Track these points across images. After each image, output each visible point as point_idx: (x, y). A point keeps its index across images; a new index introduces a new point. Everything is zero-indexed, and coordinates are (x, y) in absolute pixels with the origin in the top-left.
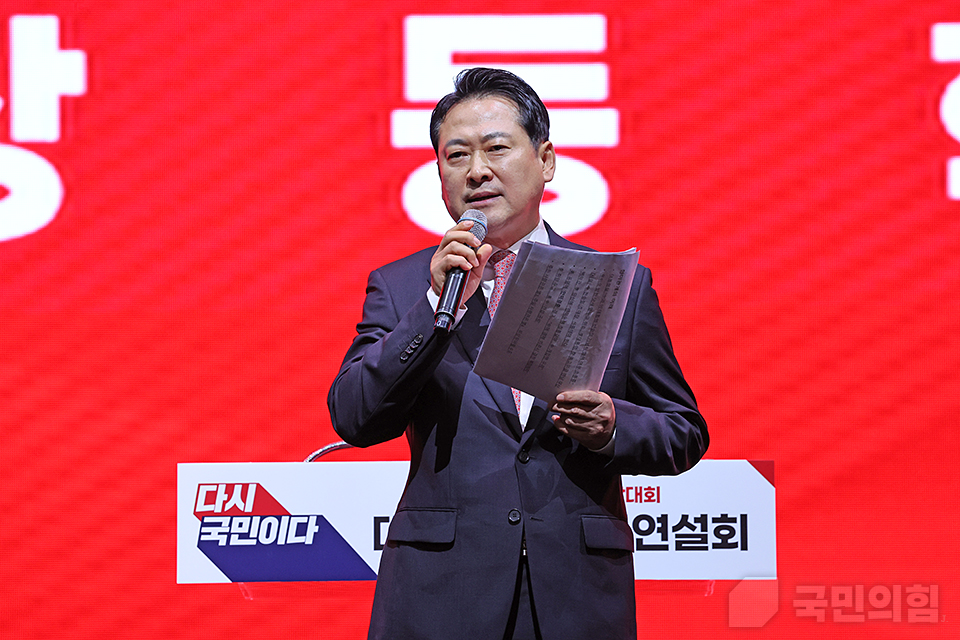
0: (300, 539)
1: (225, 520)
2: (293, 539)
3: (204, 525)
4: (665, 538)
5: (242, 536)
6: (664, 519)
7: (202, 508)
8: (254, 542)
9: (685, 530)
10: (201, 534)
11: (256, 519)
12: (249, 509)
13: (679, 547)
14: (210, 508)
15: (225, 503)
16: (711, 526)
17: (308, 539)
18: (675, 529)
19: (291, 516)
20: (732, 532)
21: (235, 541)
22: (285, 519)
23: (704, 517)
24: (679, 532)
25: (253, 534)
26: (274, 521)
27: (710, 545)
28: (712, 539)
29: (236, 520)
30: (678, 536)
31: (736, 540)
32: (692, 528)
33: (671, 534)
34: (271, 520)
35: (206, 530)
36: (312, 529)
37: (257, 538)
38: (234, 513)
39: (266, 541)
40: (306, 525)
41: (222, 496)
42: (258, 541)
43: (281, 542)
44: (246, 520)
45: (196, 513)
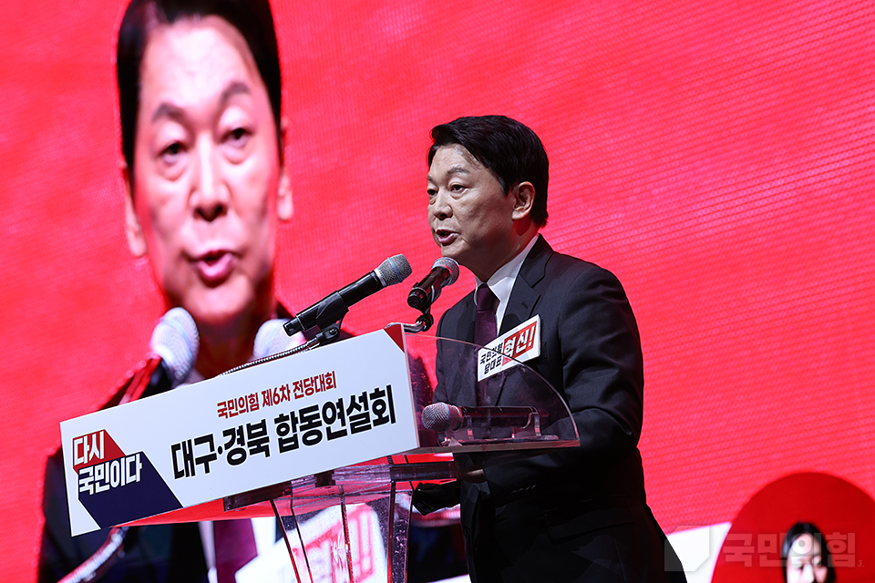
0: (133, 478)
4: (343, 424)
5: (102, 483)
6: (340, 403)
9: (355, 412)
10: (80, 486)
11: (107, 464)
13: (354, 431)
14: (81, 460)
15: (89, 452)
16: (371, 403)
17: (137, 478)
18: (349, 411)
19: (126, 457)
20: (383, 409)
21: (99, 489)
22: (123, 460)
23: (365, 394)
24: (351, 415)
25: (107, 481)
26: (117, 464)
27: (372, 423)
28: (373, 417)
29: (97, 468)
30: (351, 419)
31: (387, 413)
32: (359, 408)
33: (347, 418)
34: (115, 463)
35: (82, 482)
36: (139, 466)
37: (109, 483)
38: (95, 462)
39: (115, 485)
40: (135, 462)
41: (86, 448)
42: (111, 486)
43: (123, 484)
44: (102, 467)
45: (74, 468)
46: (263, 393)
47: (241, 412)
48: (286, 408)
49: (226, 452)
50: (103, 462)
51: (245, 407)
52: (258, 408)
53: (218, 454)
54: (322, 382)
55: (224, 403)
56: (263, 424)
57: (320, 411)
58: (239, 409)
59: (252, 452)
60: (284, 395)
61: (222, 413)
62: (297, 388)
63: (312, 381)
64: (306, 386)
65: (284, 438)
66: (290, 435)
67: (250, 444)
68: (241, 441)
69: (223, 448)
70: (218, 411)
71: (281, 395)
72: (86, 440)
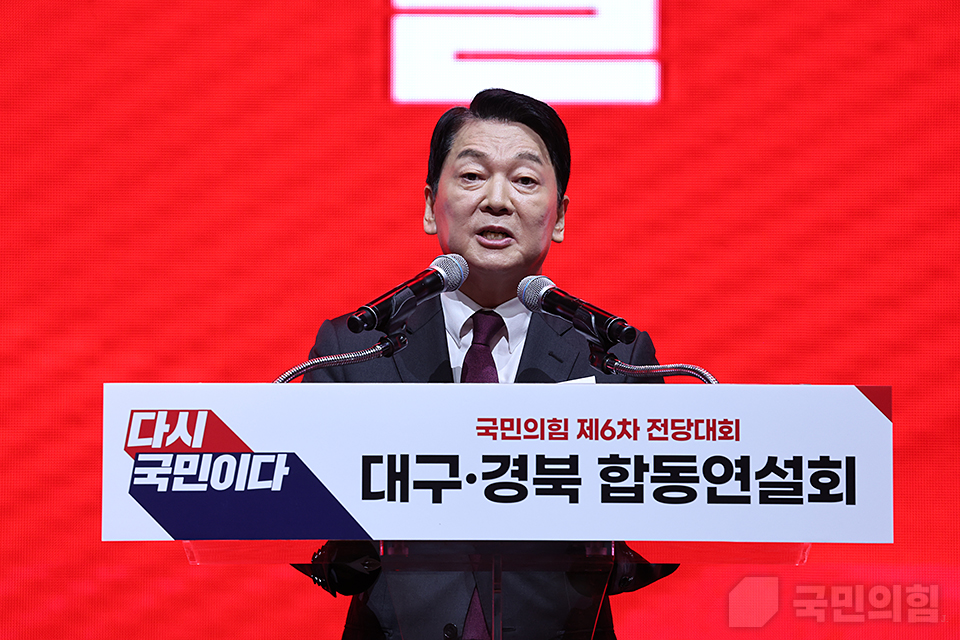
0: (265, 485)
1: (167, 459)
2: (255, 484)
3: (138, 464)
4: (744, 489)
5: (189, 479)
6: (744, 462)
7: (135, 442)
8: (204, 488)
9: (773, 477)
10: (134, 476)
11: (207, 458)
12: (198, 443)
13: (764, 499)
14: (146, 442)
15: (166, 435)
16: (808, 472)
17: (276, 484)
18: (759, 475)
19: (253, 454)
20: (835, 481)
21: (179, 486)
22: (245, 458)
23: (799, 458)
24: (762, 480)
25: (203, 477)
26: (231, 460)
27: (804, 497)
28: (808, 489)
29: (181, 459)
30: (762, 485)
31: (841, 488)
32: (783, 474)
33: (754, 483)
34: (226, 458)
35: (139, 471)
36: (281, 470)
37: (208, 482)
38: (179, 448)
39: (217, 485)
40: (274, 464)
41: (161, 427)
42: (209, 486)
43: (240, 487)
44: (194, 459)
45: (127, 449)
46: (582, 422)
47: (527, 436)
48: (625, 448)
49: (482, 484)
50: (200, 452)
51: (538, 432)
52: (566, 438)
53: (465, 483)
54: (711, 429)
55: (495, 421)
56: (573, 461)
57: (699, 465)
58: (524, 432)
59: (539, 492)
60: (624, 431)
61: (486, 432)
62: (655, 427)
63: (690, 424)
64: (673, 427)
65: (612, 485)
66: (630, 482)
67: (536, 481)
68: (522, 474)
69: (479, 477)
70: (478, 428)
71: (619, 429)
72: (163, 416)
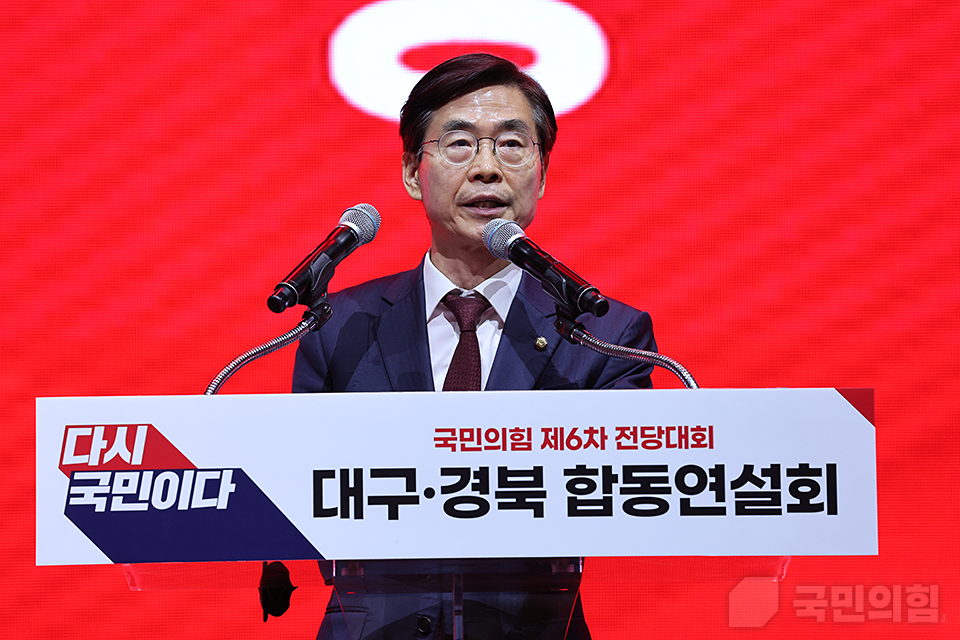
0: (210, 503)
1: (105, 477)
2: (199, 502)
4: (720, 499)
5: (129, 498)
6: (718, 471)
7: (71, 459)
8: (144, 507)
9: (749, 487)
10: (70, 496)
11: (148, 475)
12: (137, 460)
13: (741, 510)
14: (82, 459)
15: (103, 452)
16: (786, 481)
17: (222, 502)
18: (735, 485)
19: (196, 470)
20: (816, 489)
21: (118, 505)
22: (188, 475)
23: (776, 468)
24: (738, 490)
25: (144, 495)
26: (173, 477)
27: (784, 507)
28: (787, 499)
29: (120, 477)
30: (738, 495)
31: (822, 497)
32: (760, 484)
33: (730, 492)
34: (169, 475)
35: (76, 491)
36: (227, 488)
37: (149, 501)
39: (159, 505)
40: (218, 482)
41: (99, 443)
42: (150, 506)
43: (183, 506)
44: (133, 477)
45: (62, 467)
46: (546, 431)
47: (487, 448)
48: (593, 458)
49: (441, 499)
50: (140, 470)
51: (499, 442)
52: (529, 448)
53: (422, 498)
54: (681, 437)
55: (453, 431)
56: (538, 472)
57: (671, 474)
58: (485, 443)
59: (501, 506)
60: (591, 441)
61: (445, 443)
62: (623, 434)
63: (660, 431)
64: (643, 436)
65: (579, 497)
66: (598, 494)
67: (498, 495)
68: (483, 487)
69: (438, 491)
70: (436, 439)
71: (585, 438)
72: (99, 432)
